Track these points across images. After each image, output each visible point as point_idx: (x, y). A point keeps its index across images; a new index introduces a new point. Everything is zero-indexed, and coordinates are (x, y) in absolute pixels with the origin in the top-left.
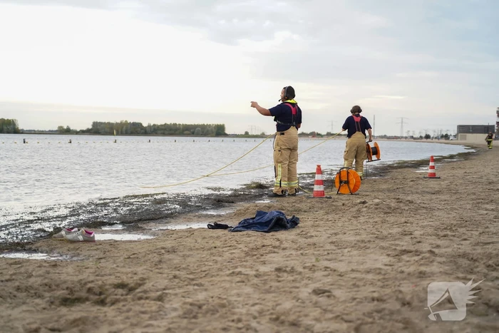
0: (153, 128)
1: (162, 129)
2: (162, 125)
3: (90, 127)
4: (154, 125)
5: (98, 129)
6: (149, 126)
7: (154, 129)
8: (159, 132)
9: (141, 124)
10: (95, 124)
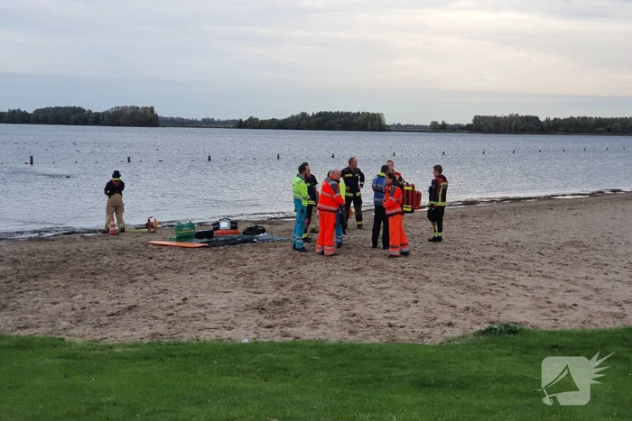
0: (552, 124)
1: (565, 125)
2: (565, 120)
3: (471, 122)
4: (556, 119)
5: (483, 126)
6: (548, 121)
7: (554, 124)
8: (561, 129)
9: (537, 118)
10: (477, 119)
